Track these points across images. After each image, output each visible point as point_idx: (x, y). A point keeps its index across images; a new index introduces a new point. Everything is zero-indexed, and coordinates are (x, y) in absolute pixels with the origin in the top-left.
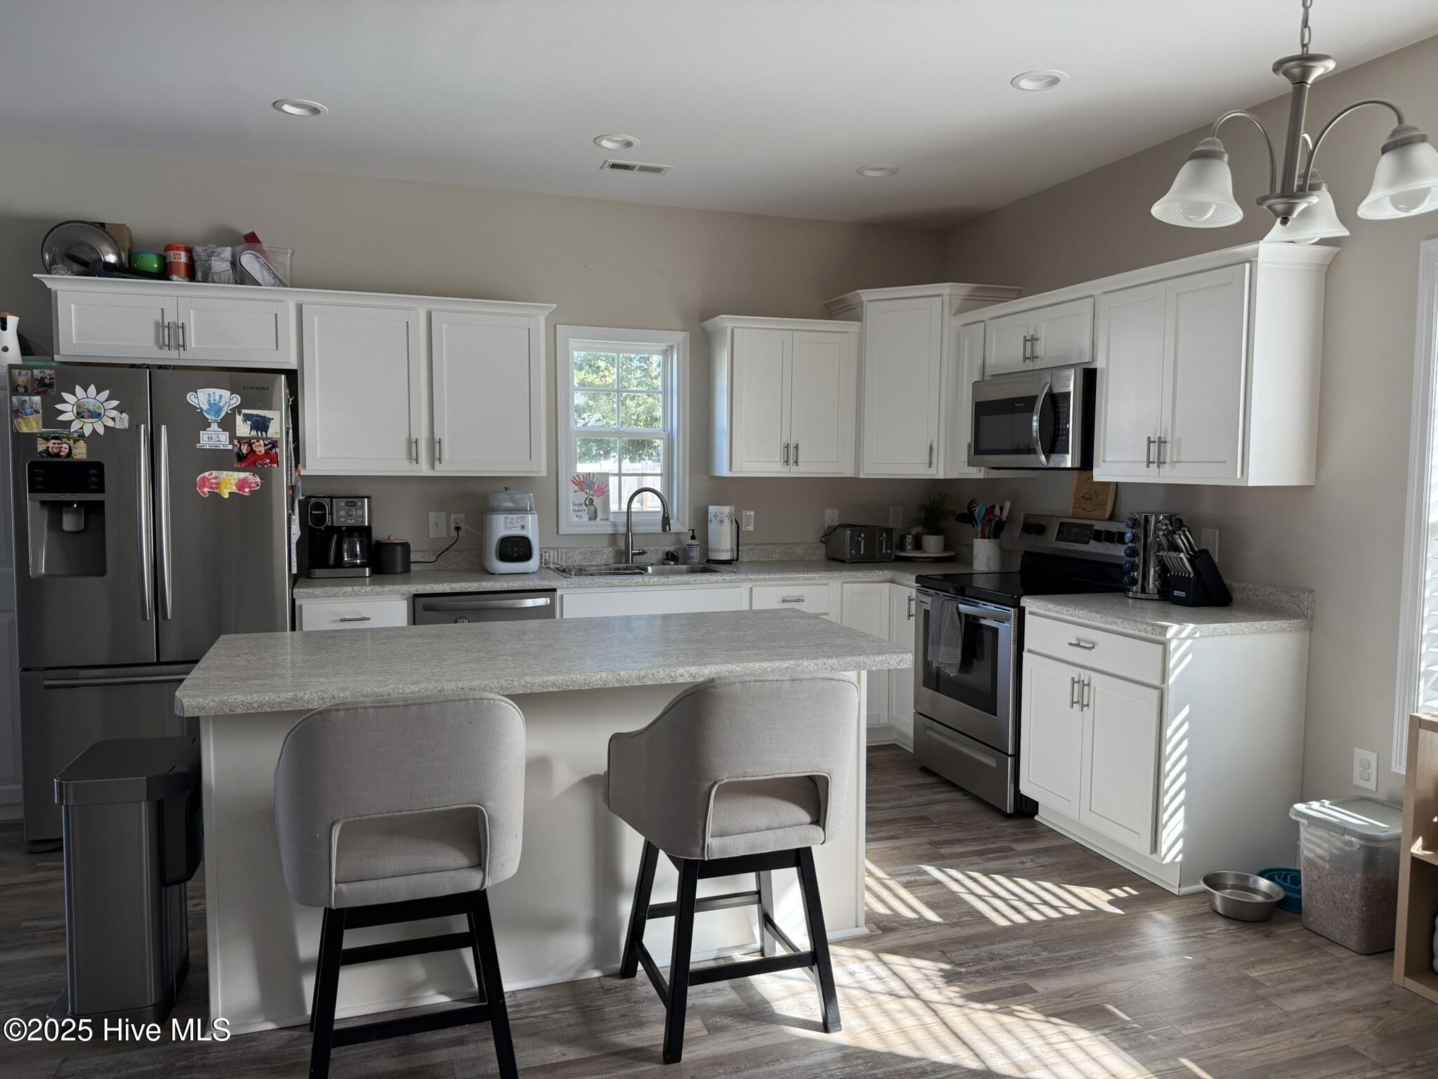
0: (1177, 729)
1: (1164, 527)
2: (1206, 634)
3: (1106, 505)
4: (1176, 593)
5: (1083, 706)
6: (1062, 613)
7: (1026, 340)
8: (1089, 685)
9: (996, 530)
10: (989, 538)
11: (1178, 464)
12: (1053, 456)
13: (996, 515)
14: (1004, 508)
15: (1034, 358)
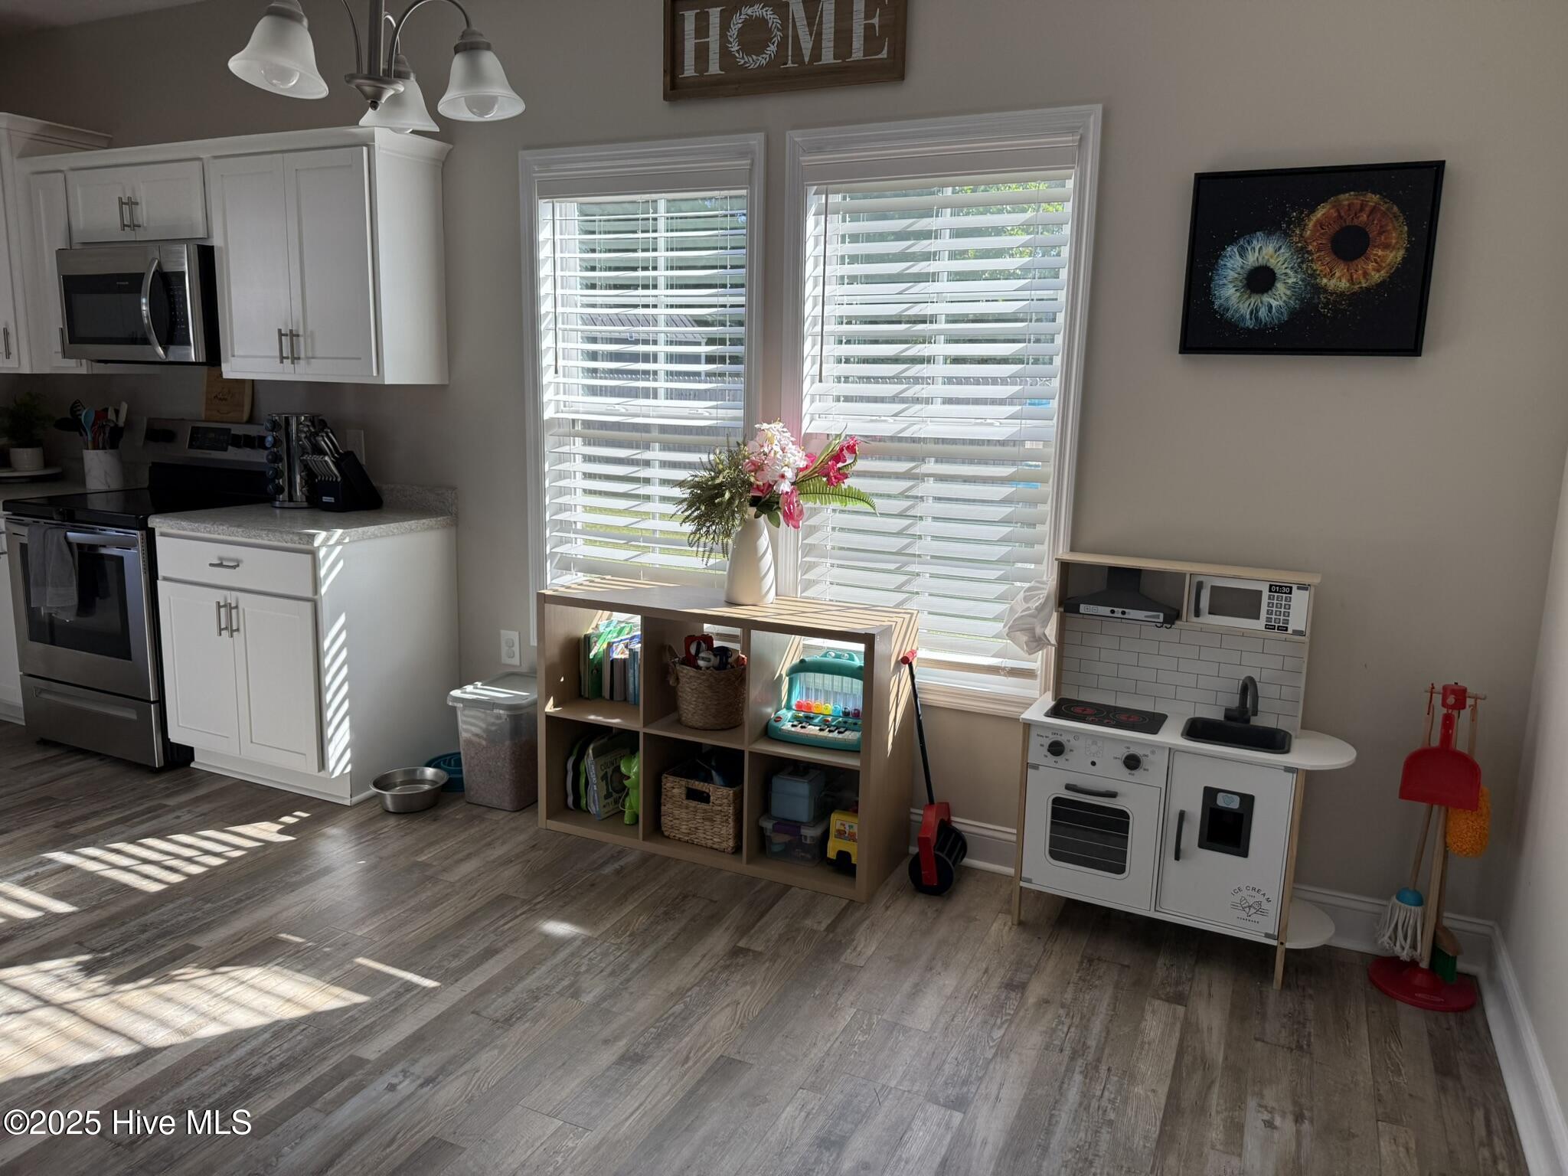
0: (334, 639)
1: (306, 429)
2: (355, 538)
3: (243, 406)
4: (325, 499)
5: (232, 631)
6: (199, 531)
7: (121, 203)
8: (237, 607)
9: (112, 438)
10: (104, 448)
11: (313, 360)
12: (172, 348)
13: (109, 421)
14: (121, 411)
15: (134, 226)
